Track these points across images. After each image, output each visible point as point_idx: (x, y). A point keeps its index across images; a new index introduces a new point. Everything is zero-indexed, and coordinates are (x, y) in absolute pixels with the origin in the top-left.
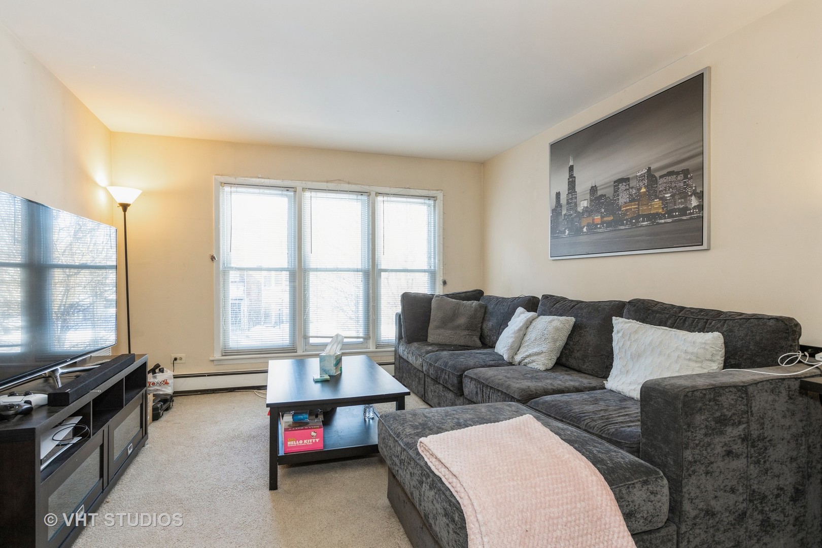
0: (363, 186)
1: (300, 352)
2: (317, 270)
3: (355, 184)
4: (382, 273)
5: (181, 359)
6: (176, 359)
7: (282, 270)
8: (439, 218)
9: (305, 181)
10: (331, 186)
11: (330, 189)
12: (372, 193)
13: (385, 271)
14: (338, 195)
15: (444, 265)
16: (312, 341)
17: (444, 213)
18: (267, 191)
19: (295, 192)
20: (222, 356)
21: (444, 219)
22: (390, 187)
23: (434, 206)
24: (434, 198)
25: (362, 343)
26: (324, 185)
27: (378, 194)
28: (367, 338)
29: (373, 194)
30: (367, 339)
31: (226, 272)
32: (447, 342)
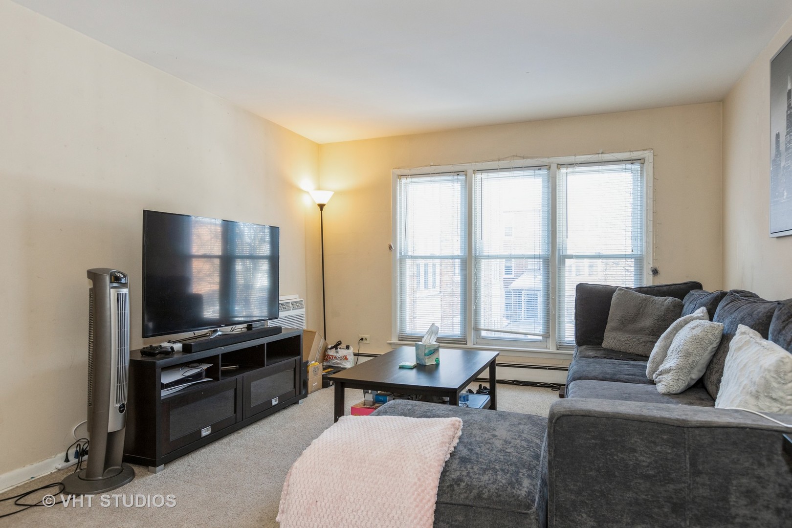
0: (539, 159)
1: (470, 345)
2: (488, 257)
3: (532, 158)
4: (566, 260)
5: (366, 339)
6: (362, 339)
7: (453, 258)
8: (647, 186)
9: (475, 162)
10: (503, 164)
11: (501, 167)
12: (552, 165)
13: (571, 257)
14: (511, 173)
15: (656, 247)
16: (484, 334)
17: (654, 179)
18: (437, 178)
19: (466, 175)
20: (399, 340)
21: (654, 186)
22: (575, 155)
23: (642, 171)
24: (641, 161)
25: (540, 341)
26: (495, 165)
27: (560, 166)
28: (546, 336)
29: (554, 167)
30: (547, 338)
31: (402, 261)
32: (622, 349)
